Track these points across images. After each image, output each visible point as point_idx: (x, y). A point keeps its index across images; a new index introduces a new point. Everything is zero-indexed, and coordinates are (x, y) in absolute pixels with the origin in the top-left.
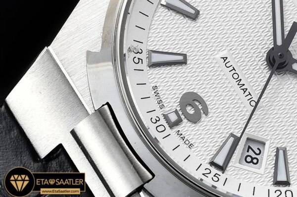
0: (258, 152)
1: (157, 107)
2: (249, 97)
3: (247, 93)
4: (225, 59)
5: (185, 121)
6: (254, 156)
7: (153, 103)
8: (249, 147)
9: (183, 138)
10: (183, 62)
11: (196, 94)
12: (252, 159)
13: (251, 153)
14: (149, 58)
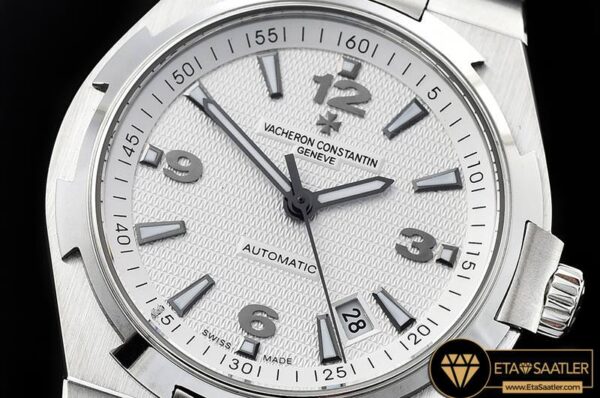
0: (356, 313)
1: (223, 350)
2: (303, 266)
3: (298, 264)
4: (247, 247)
5: (262, 341)
6: (356, 320)
7: (217, 351)
8: (345, 316)
9: (275, 360)
10: (211, 285)
11: (249, 306)
12: (357, 324)
13: (351, 320)
14: (174, 307)
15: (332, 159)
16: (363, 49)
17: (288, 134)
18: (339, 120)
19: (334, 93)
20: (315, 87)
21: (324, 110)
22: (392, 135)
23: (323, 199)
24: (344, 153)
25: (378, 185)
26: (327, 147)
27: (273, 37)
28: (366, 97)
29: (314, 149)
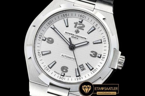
0: (83, 67)
1: (58, 75)
2: (73, 59)
3: (72, 58)
4: (62, 55)
5: (65, 73)
6: (83, 68)
7: (57, 75)
8: (81, 68)
9: (68, 76)
10: (56, 63)
11: (63, 66)
12: (83, 69)
13: (82, 68)
14: (49, 67)
15: (78, 38)
16: (83, 17)
17: (70, 34)
18: (79, 31)
19: (78, 26)
20: (75, 24)
21: (76, 29)
22: (89, 33)
23: (76, 46)
24: (80, 37)
25: (86, 43)
26: (77, 36)
27: (66, 15)
28: (84, 26)
29: (74, 36)
